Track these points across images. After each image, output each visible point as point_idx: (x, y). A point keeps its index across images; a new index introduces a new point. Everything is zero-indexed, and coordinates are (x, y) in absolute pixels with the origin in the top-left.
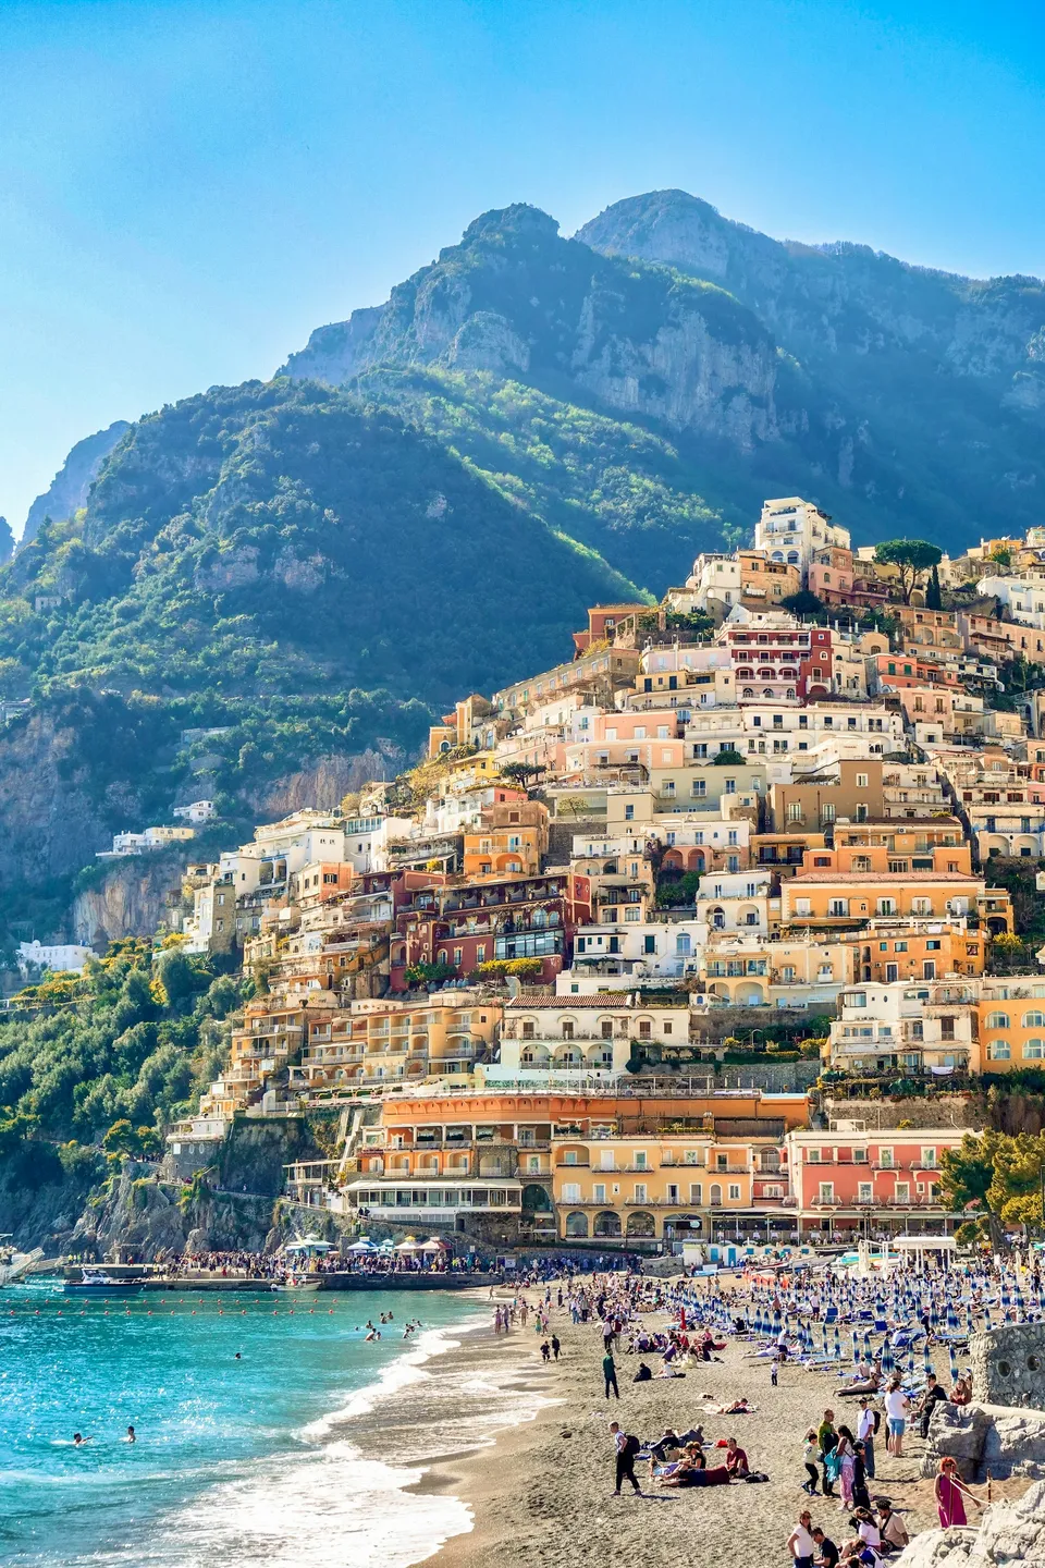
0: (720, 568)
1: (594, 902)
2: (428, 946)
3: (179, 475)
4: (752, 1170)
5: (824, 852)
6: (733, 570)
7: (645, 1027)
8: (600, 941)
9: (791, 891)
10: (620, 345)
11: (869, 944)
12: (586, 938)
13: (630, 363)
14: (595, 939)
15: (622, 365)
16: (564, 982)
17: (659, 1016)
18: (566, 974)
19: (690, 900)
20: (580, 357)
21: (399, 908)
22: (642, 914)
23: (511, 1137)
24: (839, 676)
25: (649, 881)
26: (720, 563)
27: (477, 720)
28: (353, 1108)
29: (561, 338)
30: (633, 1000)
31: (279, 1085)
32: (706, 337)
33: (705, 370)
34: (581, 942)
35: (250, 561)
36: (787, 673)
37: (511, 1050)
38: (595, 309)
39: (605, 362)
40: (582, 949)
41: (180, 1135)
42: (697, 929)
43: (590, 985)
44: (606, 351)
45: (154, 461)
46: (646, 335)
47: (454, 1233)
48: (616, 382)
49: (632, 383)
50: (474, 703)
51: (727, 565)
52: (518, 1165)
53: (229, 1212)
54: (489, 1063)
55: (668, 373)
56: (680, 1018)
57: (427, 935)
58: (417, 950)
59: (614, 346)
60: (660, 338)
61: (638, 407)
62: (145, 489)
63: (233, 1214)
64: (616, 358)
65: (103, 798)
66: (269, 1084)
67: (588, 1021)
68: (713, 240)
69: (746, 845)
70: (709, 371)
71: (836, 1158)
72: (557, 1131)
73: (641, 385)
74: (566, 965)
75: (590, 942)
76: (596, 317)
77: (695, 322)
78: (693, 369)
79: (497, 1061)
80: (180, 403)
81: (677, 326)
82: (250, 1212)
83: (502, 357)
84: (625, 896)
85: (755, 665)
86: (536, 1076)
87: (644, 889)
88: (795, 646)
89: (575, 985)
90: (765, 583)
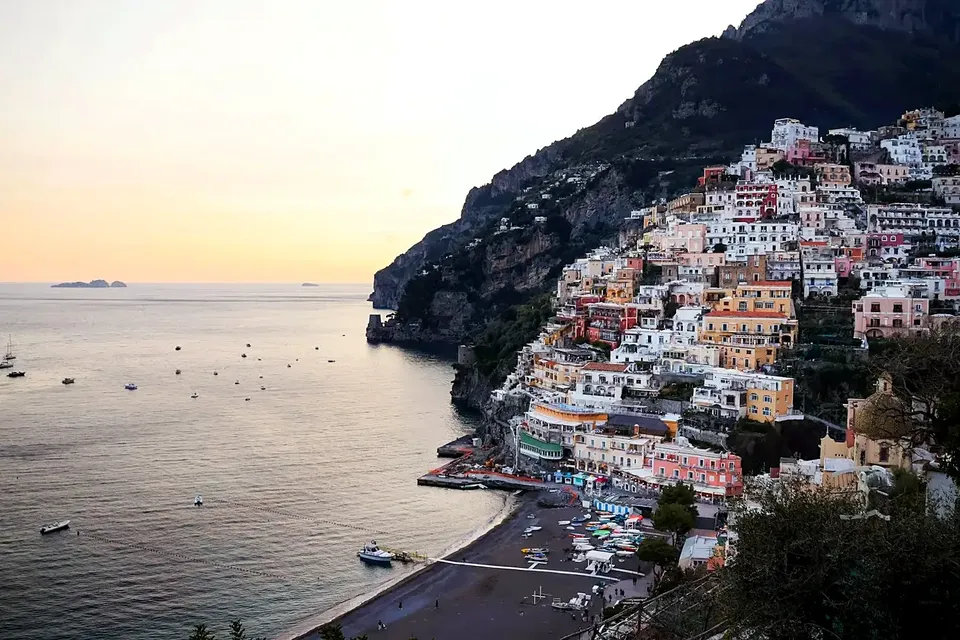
1: (640, 316)
3: (677, 74)
4: (643, 453)
5: (727, 299)
6: (753, 153)
7: (630, 381)
8: (631, 337)
9: (706, 319)
11: (727, 348)
16: (613, 355)
17: (636, 377)
18: (616, 351)
19: (671, 320)
21: (577, 312)
22: (656, 323)
24: (779, 204)
25: (661, 309)
30: (631, 367)
35: (691, 107)
36: (758, 202)
40: (624, 340)
42: (667, 334)
43: (623, 356)
45: (669, 71)
52: (563, 440)
54: (573, 390)
56: (643, 378)
62: (665, 81)
69: (702, 293)
71: (666, 459)
72: (576, 429)
74: (616, 347)
79: (575, 390)
84: (651, 314)
85: (745, 200)
86: (587, 398)
87: (658, 312)
88: (763, 191)
89: (617, 356)
90: (766, 158)
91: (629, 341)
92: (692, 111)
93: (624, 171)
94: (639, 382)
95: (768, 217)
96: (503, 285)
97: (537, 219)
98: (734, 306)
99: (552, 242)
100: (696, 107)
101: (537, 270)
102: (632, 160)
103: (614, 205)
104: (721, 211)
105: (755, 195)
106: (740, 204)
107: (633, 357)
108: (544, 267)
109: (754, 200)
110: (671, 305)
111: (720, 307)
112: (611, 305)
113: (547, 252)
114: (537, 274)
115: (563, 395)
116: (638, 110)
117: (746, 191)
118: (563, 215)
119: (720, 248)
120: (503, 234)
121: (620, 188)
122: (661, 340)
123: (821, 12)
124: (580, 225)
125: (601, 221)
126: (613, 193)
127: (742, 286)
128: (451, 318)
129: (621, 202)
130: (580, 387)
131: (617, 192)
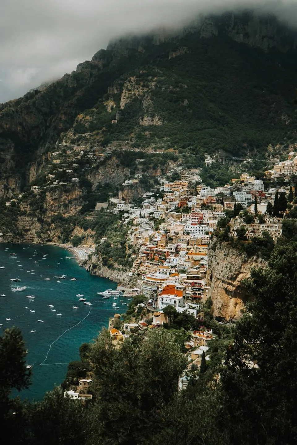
5: (193, 250)
10: (239, 26)
20: (230, 29)
39: (236, 31)
42: (178, 259)
44: (236, 27)
54: (156, 273)
55: (250, 31)
60: (248, 24)
64: (238, 29)
74: (165, 261)
78: (255, 31)
83: (212, 33)
84: (172, 253)
85: (194, 218)
86: (160, 275)
87: (174, 252)
88: (199, 215)
89: (166, 264)
90: (199, 202)
91: (168, 260)
92: (150, 122)
93: (119, 157)
95: (201, 223)
96: (56, 214)
97: (74, 179)
98: (194, 252)
99: (83, 193)
100: (152, 120)
101: (76, 206)
102: (122, 151)
104: (187, 221)
105: (197, 216)
106: (193, 219)
107: (170, 265)
108: (80, 206)
109: (196, 218)
110: (177, 251)
111: (190, 252)
112: (159, 249)
113: (80, 197)
114: (75, 209)
115: (153, 274)
117: (194, 215)
118: (87, 177)
119: (188, 234)
120: (56, 187)
121: (117, 166)
122: (176, 260)
124: (96, 184)
125: (107, 182)
127: (196, 246)
128: (29, 230)
129: (118, 173)
130: (158, 272)
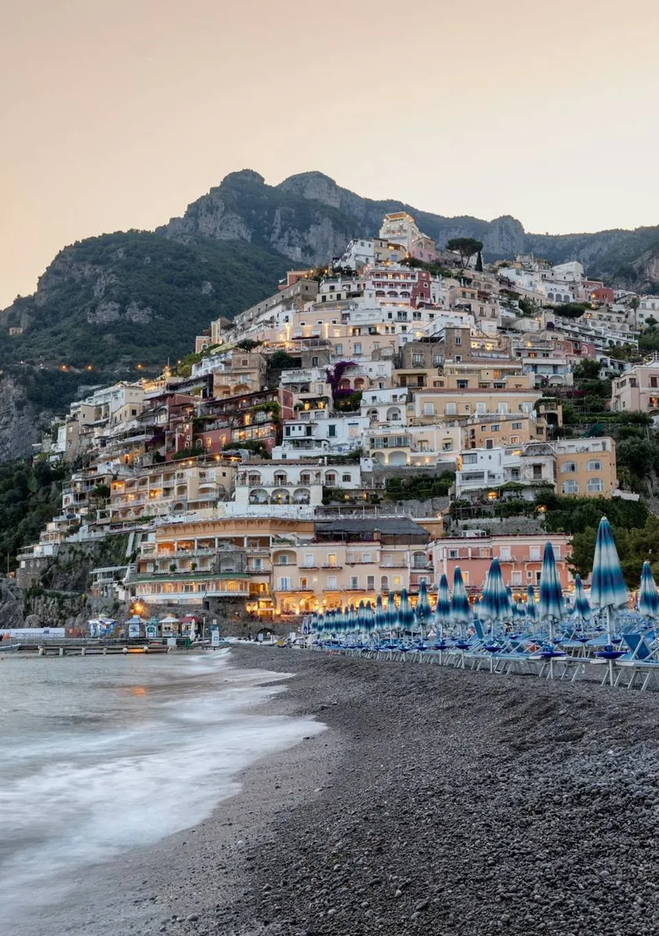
0: (362, 244)
1: (295, 409)
2: (189, 438)
3: (82, 274)
4: (409, 565)
5: (437, 378)
6: (370, 246)
7: (330, 478)
8: (300, 429)
9: (421, 398)
10: (293, 232)
11: (473, 427)
12: (291, 427)
13: (297, 240)
14: (297, 427)
15: (293, 241)
16: (277, 453)
17: (340, 470)
18: (278, 448)
19: (357, 407)
20: (274, 237)
21: (172, 415)
22: (326, 414)
23: (243, 545)
24: (434, 297)
25: (330, 396)
26: (363, 241)
27: (223, 331)
28: (137, 532)
29: (266, 229)
30: (323, 461)
31: (90, 523)
32: (332, 229)
33: (331, 245)
34: (288, 429)
35: (114, 310)
36: (405, 294)
37: (242, 492)
38: (282, 215)
39: (286, 240)
40: (288, 433)
41: (25, 556)
42: (363, 421)
43: (294, 454)
44: (286, 234)
45: (70, 267)
46: (304, 227)
47: (202, 611)
48: (291, 249)
49: (298, 250)
50: (221, 322)
51: (366, 243)
52: (248, 564)
53: (54, 603)
54: (228, 501)
55: (315, 245)
56: (354, 471)
57: (188, 431)
58: (182, 440)
59: (290, 232)
60: (311, 229)
61: (301, 261)
62: (66, 279)
63: (56, 604)
64: (291, 238)
65: (38, 419)
66: (84, 521)
67: (293, 474)
68: (333, 194)
69: (390, 376)
70: (333, 244)
71: (470, 555)
72: (273, 541)
73: (302, 250)
74: (278, 443)
75: (294, 429)
76: (282, 219)
77: (327, 224)
78: (326, 243)
79: (234, 500)
80: (83, 241)
81: (319, 224)
82: (67, 603)
83: (239, 234)
84: (314, 405)
85: (386, 289)
87: (326, 401)
88: (409, 280)
89: (284, 455)
90: (387, 254)
92: (116, 315)
93: (25, 382)
94: (347, 478)
100: (122, 311)
102: (36, 369)
103: (7, 432)
105: (397, 284)
107: (314, 454)
109: (399, 290)
116: (29, 314)
117: (385, 278)
121: (19, 405)
122: (353, 430)
123: (249, 238)
126: (8, 413)
129: (20, 427)
131: (14, 411)
